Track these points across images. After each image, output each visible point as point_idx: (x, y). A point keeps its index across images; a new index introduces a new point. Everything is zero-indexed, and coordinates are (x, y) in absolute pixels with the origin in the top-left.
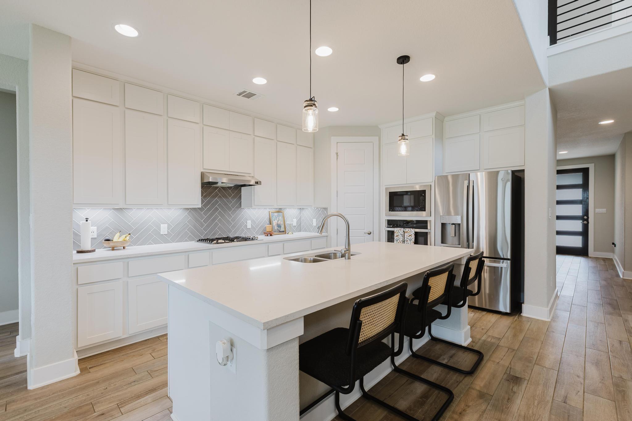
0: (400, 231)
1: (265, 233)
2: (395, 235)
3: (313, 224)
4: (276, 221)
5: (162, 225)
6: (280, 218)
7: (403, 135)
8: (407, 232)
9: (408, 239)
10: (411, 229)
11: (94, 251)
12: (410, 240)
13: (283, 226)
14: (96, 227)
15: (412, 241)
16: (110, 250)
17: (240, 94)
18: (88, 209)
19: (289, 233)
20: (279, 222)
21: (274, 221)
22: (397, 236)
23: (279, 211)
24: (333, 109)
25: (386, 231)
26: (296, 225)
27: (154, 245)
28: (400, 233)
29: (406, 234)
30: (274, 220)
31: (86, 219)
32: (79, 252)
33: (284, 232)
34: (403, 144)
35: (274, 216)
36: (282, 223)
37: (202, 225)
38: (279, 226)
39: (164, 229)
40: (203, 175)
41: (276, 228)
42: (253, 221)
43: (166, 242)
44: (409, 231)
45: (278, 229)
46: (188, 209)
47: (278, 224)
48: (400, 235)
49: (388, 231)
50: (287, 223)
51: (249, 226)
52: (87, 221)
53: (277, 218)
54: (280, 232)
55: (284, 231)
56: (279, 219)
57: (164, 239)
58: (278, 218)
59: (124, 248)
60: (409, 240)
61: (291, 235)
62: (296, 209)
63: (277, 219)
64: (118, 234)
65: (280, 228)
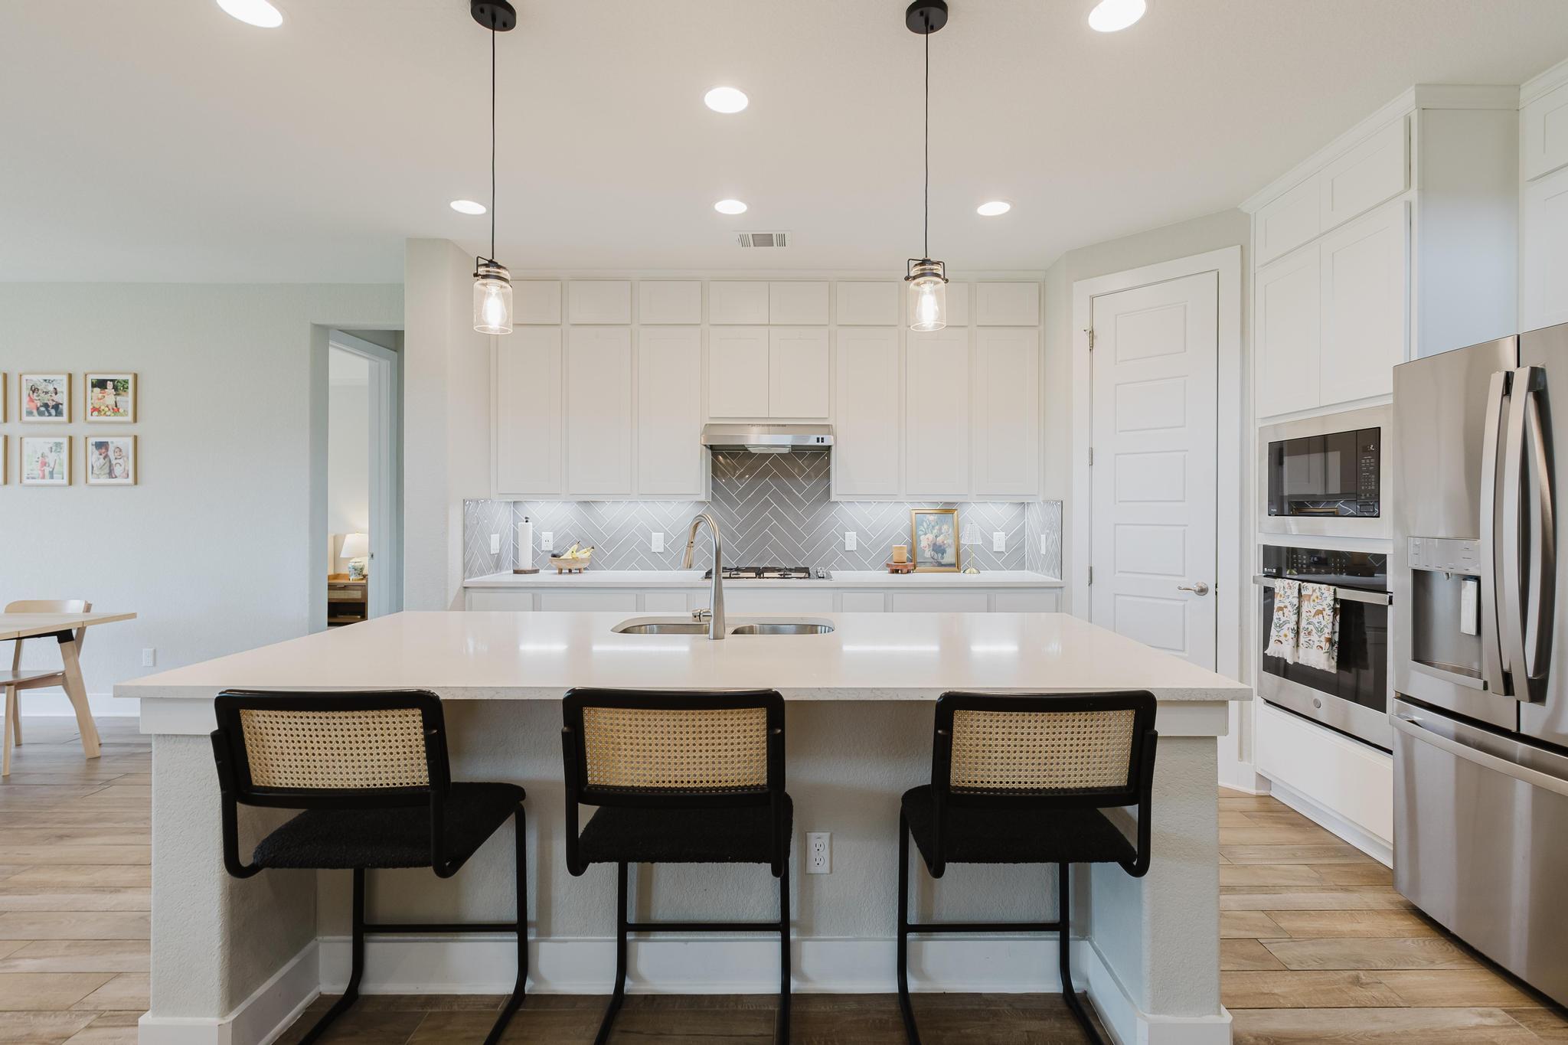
0: (1288, 591)
1: (888, 565)
2: (1276, 604)
3: (1040, 548)
4: (930, 536)
5: (653, 534)
8: (1309, 598)
9: (1311, 626)
11: (536, 571)
12: (1320, 631)
14: (552, 533)
16: (556, 574)
18: (542, 502)
19: (967, 572)
21: (923, 537)
22: (1280, 609)
23: (948, 510)
24: (994, 208)
25: (1259, 587)
26: (1003, 549)
27: (641, 571)
29: (1305, 605)
31: (526, 518)
32: (516, 572)
33: (956, 566)
35: (925, 524)
37: (733, 538)
38: (939, 549)
39: (658, 543)
41: (928, 553)
42: (861, 533)
43: (662, 567)
44: (1317, 596)
45: (936, 557)
48: (1289, 608)
49: (1265, 588)
51: (850, 546)
52: (527, 521)
53: (933, 527)
54: (940, 565)
55: (952, 565)
57: (657, 561)
59: (570, 571)
60: (1314, 631)
61: (982, 574)
62: (1005, 503)
64: (576, 547)
65: (943, 554)
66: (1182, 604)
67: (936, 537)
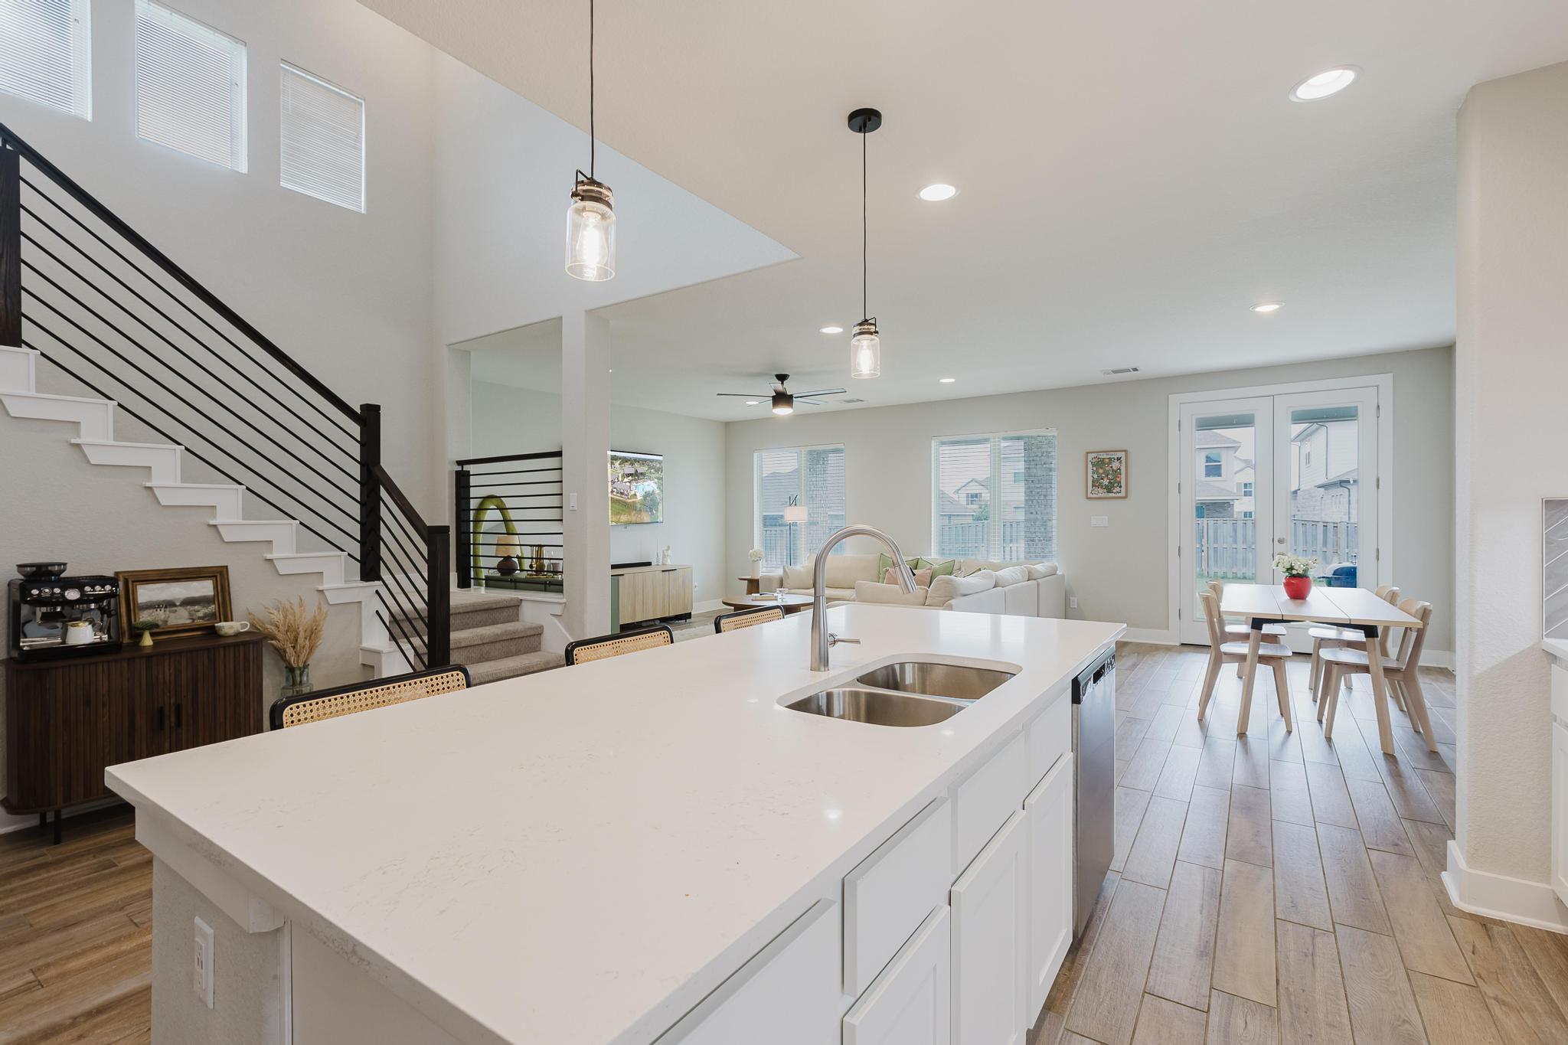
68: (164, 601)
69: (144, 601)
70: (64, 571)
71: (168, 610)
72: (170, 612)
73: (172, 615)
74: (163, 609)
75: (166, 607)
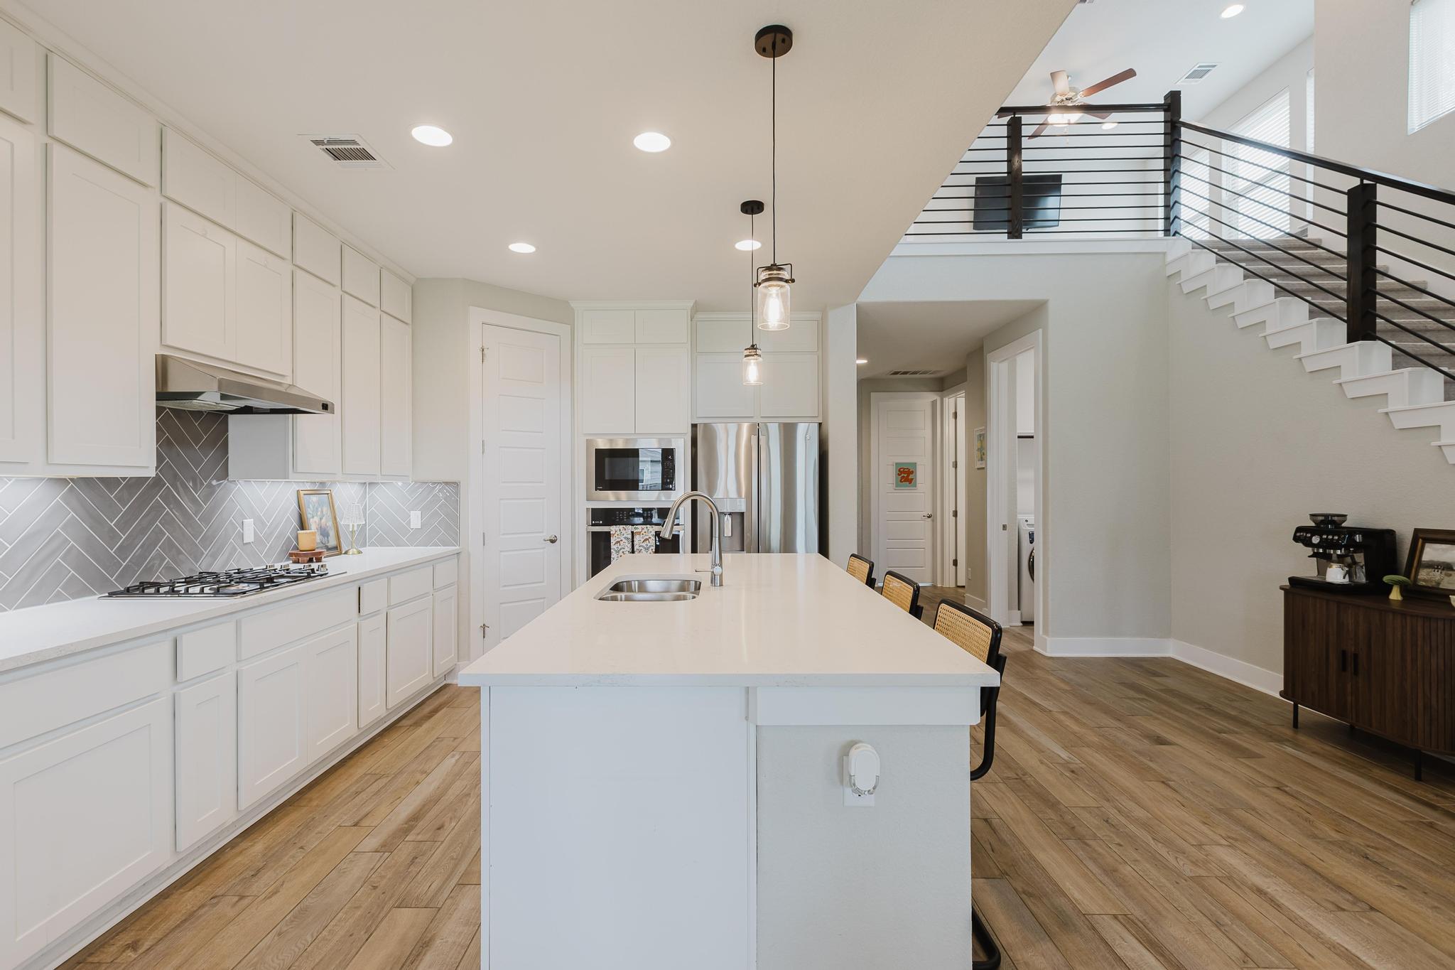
0: (624, 532)
1: (292, 555)
2: (613, 540)
3: (409, 523)
4: (316, 520)
6: (325, 509)
7: (753, 347)
8: (639, 533)
9: (641, 548)
10: (648, 526)
12: (647, 549)
13: (332, 533)
15: (650, 551)
17: (317, 143)
19: (351, 552)
20: (323, 520)
21: (311, 520)
22: (618, 542)
23: (322, 490)
24: (522, 248)
25: (588, 532)
28: (625, 535)
29: (637, 538)
30: (313, 517)
33: (338, 549)
34: (752, 364)
35: (309, 506)
36: (330, 524)
38: (324, 532)
40: (163, 367)
42: (259, 523)
44: (643, 531)
45: (323, 541)
46: (63, 481)
47: (321, 527)
48: (624, 540)
49: (594, 534)
50: (342, 523)
51: (249, 537)
53: (317, 509)
54: (329, 549)
55: (336, 548)
56: (322, 512)
58: (320, 509)
60: (643, 550)
61: (357, 557)
62: (355, 483)
63: (319, 513)
65: (328, 538)
66: (542, 551)
67: (321, 519)
68: (1443, 563)
69: (1427, 560)
70: (1344, 521)
71: (1444, 572)
72: (1446, 575)
73: (1446, 579)
74: (1440, 571)
75: (1443, 570)
